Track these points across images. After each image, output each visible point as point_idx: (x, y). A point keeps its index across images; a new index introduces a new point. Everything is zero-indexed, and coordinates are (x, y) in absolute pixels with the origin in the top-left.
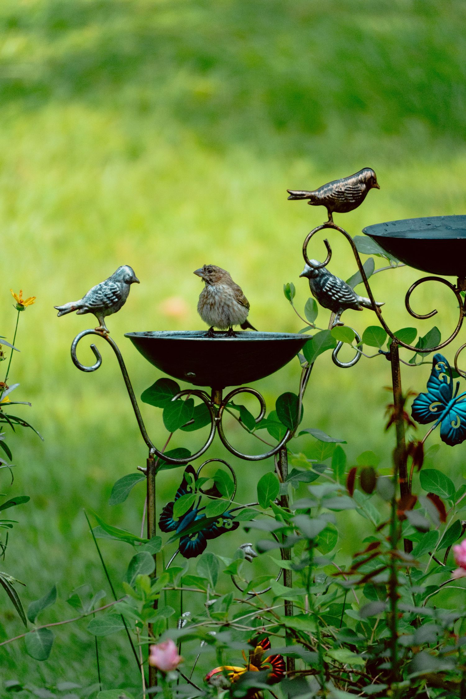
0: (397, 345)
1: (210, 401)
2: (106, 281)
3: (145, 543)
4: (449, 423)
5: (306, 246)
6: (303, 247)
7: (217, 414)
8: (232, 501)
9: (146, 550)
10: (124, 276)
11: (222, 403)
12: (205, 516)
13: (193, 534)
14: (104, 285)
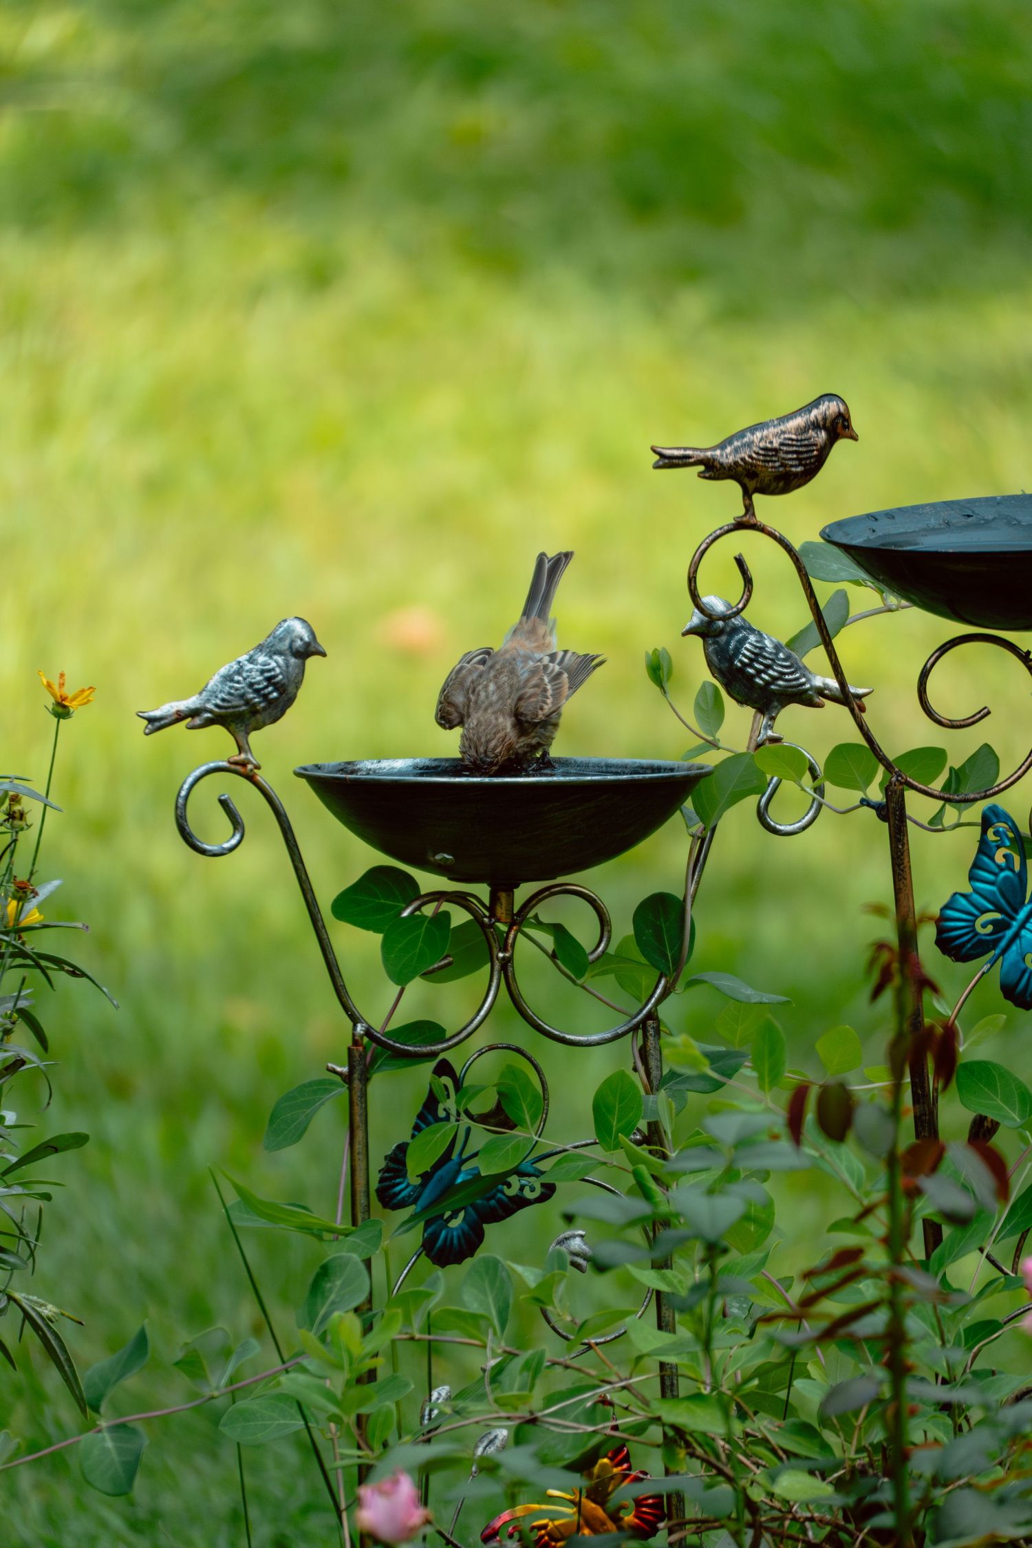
0: (901, 787)
1: (486, 916)
2: (251, 652)
3: (347, 1235)
4: (1020, 958)
5: (696, 571)
6: (689, 573)
7: (502, 946)
8: (539, 1137)
9: (349, 1251)
10: (292, 641)
11: (513, 919)
12: (479, 1173)
13: (452, 1211)
14: (246, 663)
